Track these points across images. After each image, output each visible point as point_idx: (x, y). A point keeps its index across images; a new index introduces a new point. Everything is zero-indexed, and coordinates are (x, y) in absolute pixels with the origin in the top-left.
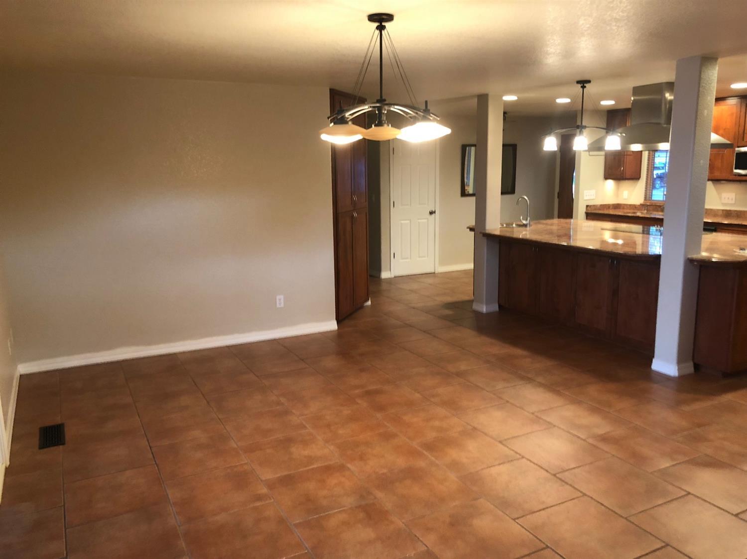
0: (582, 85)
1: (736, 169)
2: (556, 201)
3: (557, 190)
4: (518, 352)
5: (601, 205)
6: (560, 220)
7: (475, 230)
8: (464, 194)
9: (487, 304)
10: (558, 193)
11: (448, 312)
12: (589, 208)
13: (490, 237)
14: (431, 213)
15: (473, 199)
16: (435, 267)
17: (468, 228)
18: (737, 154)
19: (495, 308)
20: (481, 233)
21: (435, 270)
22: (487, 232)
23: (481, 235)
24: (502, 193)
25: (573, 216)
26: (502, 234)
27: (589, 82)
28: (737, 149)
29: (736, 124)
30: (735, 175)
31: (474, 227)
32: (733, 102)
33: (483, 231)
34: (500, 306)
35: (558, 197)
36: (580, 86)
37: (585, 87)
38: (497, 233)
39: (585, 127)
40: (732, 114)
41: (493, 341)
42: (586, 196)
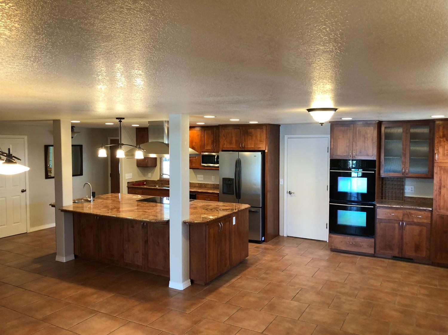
0: (119, 120)
1: (202, 163)
2: (110, 179)
3: (110, 172)
4: (89, 290)
5: (136, 181)
6: (112, 194)
7: (56, 207)
8: (47, 177)
9: (66, 256)
10: (110, 174)
11: (38, 266)
12: (129, 184)
13: (66, 212)
14: (23, 191)
15: (53, 180)
16: (27, 229)
17: (50, 205)
18: (202, 156)
19: (72, 257)
20: (59, 209)
21: (27, 231)
22: (64, 208)
23: (60, 211)
24: (73, 176)
25: (120, 191)
26: (75, 210)
27: (124, 119)
28: (202, 153)
29: (200, 140)
30: (202, 166)
31: (54, 204)
32: (198, 129)
33: (61, 208)
34: (75, 256)
35: (110, 177)
36: (118, 120)
37: (121, 121)
38: (71, 209)
39: (123, 144)
40: (198, 135)
41: (71, 285)
42: (127, 177)
